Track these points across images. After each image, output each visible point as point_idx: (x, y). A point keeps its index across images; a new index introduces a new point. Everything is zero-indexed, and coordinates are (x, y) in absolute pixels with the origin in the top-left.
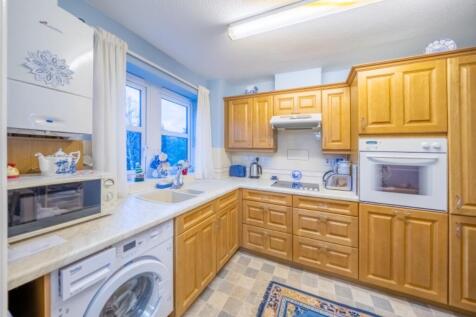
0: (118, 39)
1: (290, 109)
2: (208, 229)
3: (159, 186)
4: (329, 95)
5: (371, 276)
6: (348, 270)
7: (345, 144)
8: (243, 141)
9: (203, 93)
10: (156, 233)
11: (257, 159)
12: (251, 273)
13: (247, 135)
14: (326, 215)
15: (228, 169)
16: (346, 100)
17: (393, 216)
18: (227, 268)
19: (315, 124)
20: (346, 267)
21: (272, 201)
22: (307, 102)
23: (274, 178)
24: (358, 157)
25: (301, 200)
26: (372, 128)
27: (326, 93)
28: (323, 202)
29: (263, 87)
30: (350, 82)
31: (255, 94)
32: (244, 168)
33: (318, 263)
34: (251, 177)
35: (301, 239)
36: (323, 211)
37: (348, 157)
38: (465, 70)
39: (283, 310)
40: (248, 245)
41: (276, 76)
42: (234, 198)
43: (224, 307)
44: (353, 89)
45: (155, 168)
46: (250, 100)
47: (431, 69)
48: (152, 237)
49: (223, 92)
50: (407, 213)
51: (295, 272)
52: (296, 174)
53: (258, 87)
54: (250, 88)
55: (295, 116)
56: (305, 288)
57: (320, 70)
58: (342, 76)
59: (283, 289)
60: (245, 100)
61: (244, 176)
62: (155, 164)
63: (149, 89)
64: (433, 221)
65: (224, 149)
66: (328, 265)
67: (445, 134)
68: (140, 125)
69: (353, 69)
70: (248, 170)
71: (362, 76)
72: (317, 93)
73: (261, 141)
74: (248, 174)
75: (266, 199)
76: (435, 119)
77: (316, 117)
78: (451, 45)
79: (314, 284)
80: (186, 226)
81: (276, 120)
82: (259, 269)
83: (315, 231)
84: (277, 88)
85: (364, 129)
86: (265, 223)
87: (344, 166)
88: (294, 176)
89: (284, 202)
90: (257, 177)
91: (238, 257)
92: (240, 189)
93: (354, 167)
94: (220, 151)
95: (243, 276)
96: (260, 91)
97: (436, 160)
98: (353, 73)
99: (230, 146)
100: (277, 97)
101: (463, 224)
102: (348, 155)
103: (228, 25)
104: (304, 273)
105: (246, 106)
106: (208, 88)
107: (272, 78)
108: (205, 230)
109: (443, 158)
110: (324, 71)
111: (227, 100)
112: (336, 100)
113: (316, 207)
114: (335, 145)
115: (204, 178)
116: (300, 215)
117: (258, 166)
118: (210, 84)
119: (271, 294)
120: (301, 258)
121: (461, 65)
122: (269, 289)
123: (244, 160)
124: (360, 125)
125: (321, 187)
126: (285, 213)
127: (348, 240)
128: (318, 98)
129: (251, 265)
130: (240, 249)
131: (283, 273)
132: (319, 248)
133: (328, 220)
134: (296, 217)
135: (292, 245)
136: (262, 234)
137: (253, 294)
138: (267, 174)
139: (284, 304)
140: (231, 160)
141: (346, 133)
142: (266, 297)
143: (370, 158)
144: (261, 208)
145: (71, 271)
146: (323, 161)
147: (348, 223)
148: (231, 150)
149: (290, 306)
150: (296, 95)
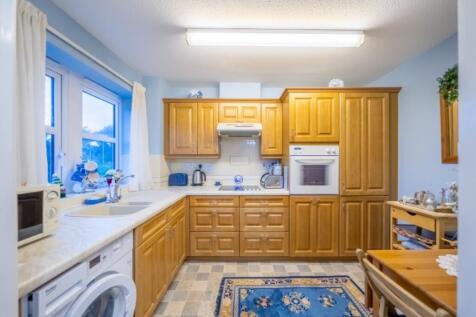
0: (35, 10)
1: (234, 117)
2: (163, 239)
3: (88, 202)
4: (267, 108)
5: (297, 251)
6: (282, 251)
7: (278, 151)
8: (188, 147)
9: (139, 91)
10: (118, 245)
11: (200, 166)
12: (202, 277)
13: (191, 142)
14: (267, 210)
15: (167, 178)
16: (279, 113)
17: (309, 203)
18: (177, 280)
19: (256, 133)
20: (280, 249)
21: (221, 204)
22: (249, 112)
23: (218, 184)
24: (288, 161)
25: (247, 200)
26: (299, 138)
27: (265, 105)
28: (264, 200)
29: (208, 93)
30: (283, 100)
31: (199, 99)
32: (186, 176)
33: (260, 251)
34: (194, 185)
35: (246, 235)
36: (264, 207)
37: (280, 161)
38: (348, 101)
39: (237, 295)
40: (196, 252)
41: (221, 85)
42: (183, 206)
43: (183, 312)
44: (285, 105)
45: (80, 180)
46: (195, 105)
47: (331, 98)
48: (115, 250)
49: (163, 92)
50: (318, 199)
51: (241, 265)
52: (238, 178)
53: (203, 92)
54: (194, 92)
55: (239, 124)
56: (252, 275)
57: (259, 85)
58: (277, 93)
59: (234, 280)
60: (189, 105)
61: (186, 184)
62: (79, 174)
63: (65, 78)
64: (331, 202)
65: (163, 156)
66: (269, 251)
67: (337, 143)
68: (53, 125)
69: (286, 90)
70: (190, 178)
71: (292, 96)
72: (258, 105)
73: (206, 147)
74: (190, 182)
75: (215, 203)
76: (333, 132)
77: (257, 127)
78: (341, 84)
79: (258, 269)
80: (144, 236)
81: (222, 127)
82: (209, 271)
83: (258, 225)
84: (222, 96)
85: (293, 138)
86: (214, 227)
87: (277, 169)
88: (236, 181)
89: (231, 204)
90: (201, 185)
91: (186, 267)
92: (188, 197)
93: (286, 168)
94: (159, 158)
95: (195, 282)
96: (204, 97)
97: (333, 160)
98: (286, 93)
99: (171, 152)
100: (223, 105)
101: (346, 202)
102: (280, 159)
103: (185, 30)
104: (249, 264)
105: (190, 111)
106: (145, 85)
107: (217, 86)
108: (161, 240)
109: (337, 159)
110: (262, 85)
111: (167, 102)
112: (272, 112)
113: (258, 204)
114: (271, 151)
115: (140, 190)
116: (246, 214)
117: (202, 173)
118: (146, 81)
119: (225, 287)
120: (247, 251)
121: (346, 98)
122: (222, 284)
123: (186, 167)
124: (290, 135)
125: (261, 187)
126: (233, 214)
127: (282, 227)
128: (259, 110)
129: (200, 271)
130: (188, 259)
131: (231, 269)
132: (260, 238)
133: (268, 213)
134: (242, 216)
135: (239, 241)
136: (211, 238)
137: (209, 293)
138: (210, 180)
139: (237, 292)
140: (170, 168)
141: (279, 141)
142: (221, 291)
143: (297, 161)
144: (210, 213)
145: (47, 291)
146: (261, 165)
147: (282, 213)
148: (170, 157)
149: (243, 291)
150: (240, 105)
